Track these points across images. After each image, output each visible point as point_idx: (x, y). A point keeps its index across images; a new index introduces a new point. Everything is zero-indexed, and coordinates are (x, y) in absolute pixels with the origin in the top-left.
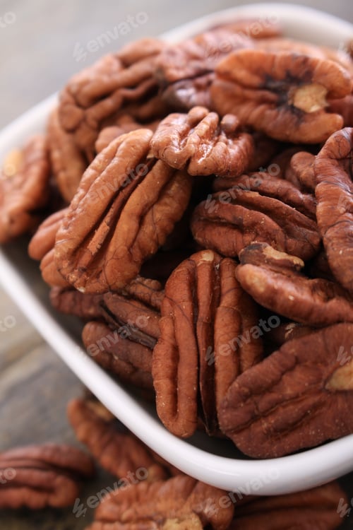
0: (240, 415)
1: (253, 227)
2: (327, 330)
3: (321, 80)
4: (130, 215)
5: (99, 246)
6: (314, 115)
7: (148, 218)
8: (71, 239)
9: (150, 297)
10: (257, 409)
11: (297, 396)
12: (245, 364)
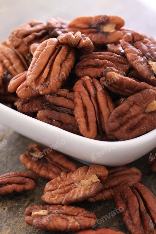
0: (116, 124)
1: (103, 65)
2: (142, 92)
3: (114, 21)
4: (57, 64)
5: (47, 76)
6: (113, 33)
7: (63, 65)
8: (35, 74)
9: (67, 94)
10: (122, 121)
11: (136, 115)
12: (111, 110)
